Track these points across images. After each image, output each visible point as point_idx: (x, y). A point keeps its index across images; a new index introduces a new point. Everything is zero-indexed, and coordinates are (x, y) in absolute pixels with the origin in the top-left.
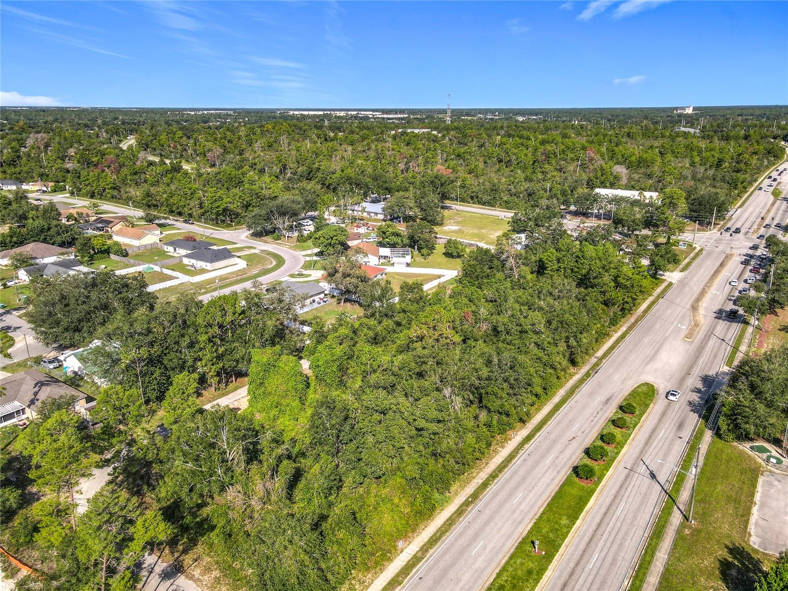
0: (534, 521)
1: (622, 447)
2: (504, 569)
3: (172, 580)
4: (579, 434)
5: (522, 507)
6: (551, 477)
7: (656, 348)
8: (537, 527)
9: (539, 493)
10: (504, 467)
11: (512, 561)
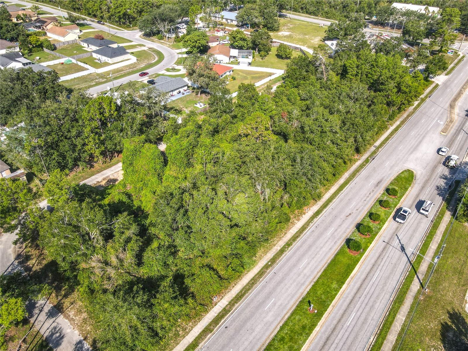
0: (313, 283)
1: (384, 224)
2: (286, 324)
3: (55, 318)
4: (354, 211)
5: (305, 271)
6: (330, 247)
7: (419, 140)
8: (314, 288)
9: (319, 260)
10: (297, 237)
11: (292, 318)
